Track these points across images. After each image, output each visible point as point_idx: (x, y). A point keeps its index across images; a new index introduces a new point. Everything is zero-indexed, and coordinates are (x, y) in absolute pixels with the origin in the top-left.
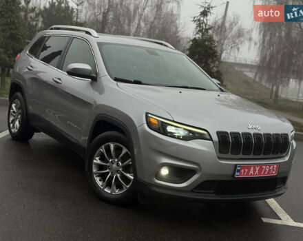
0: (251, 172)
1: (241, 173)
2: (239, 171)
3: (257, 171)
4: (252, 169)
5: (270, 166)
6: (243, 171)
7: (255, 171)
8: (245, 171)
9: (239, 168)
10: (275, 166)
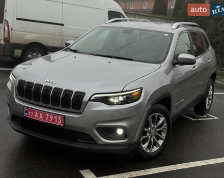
0: (36, 115)
1: (28, 114)
2: (26, 112)
3: (41, 117)
4: (36, 113)
5: (54, 116)
6: (29, 113)
7: (39, 116)
8: (31, 114)
9: (26, 110)
10: (60, 118)
